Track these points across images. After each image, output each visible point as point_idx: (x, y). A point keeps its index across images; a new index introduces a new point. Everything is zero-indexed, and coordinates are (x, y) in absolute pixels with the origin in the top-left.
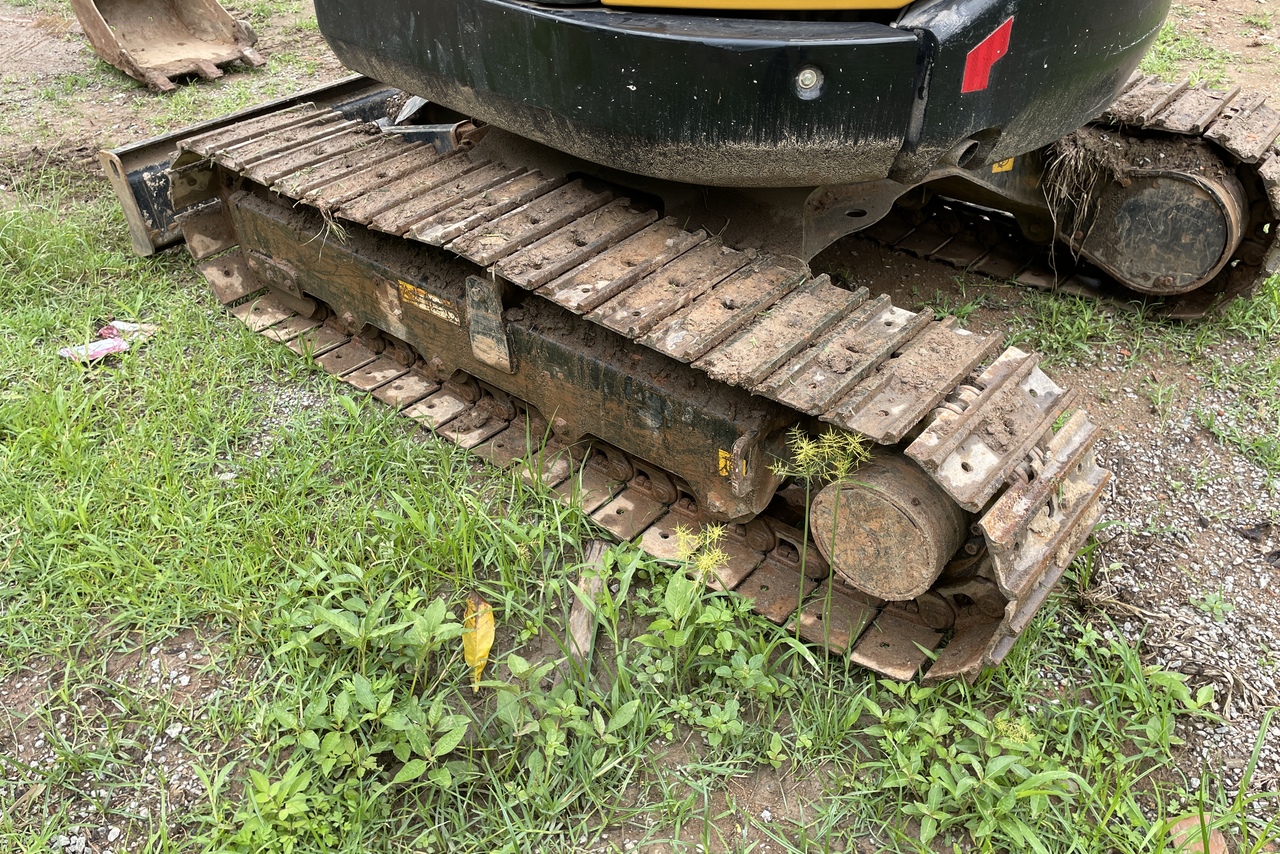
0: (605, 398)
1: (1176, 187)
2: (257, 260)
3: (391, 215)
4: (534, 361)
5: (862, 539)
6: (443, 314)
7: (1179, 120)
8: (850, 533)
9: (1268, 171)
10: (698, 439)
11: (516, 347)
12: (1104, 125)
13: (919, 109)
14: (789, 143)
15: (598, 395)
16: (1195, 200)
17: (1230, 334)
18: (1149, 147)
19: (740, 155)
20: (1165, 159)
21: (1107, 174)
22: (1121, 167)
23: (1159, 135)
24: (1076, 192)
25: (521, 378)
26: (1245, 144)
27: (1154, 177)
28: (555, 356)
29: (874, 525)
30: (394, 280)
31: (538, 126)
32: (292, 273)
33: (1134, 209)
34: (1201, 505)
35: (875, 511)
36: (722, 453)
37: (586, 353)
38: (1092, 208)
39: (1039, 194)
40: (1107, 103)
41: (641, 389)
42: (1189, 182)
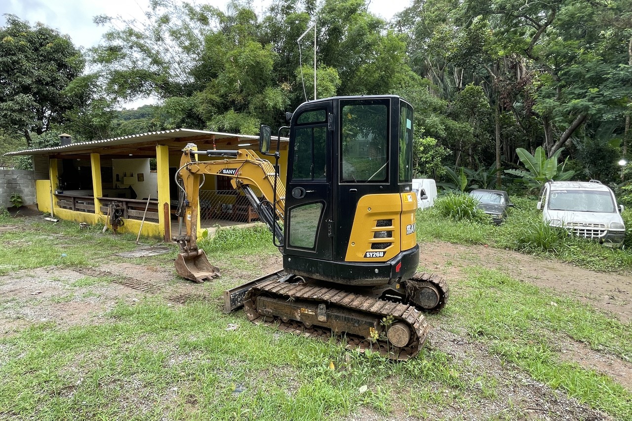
0: (347, 323)
1: (427, 289)
2: (261, 310)
3: (305, 295)
4: (332, 319)
5: (397, 336)
6: (311, 313)
7: (425, 278)
8: (394, 335)
9: (441, 285)
10: (366, 326)
11: (328, 316)
12: (413, 279)
13: (391, 274)
14: (375, 279)
15: (346, 322)
16: (431, 291)
17: (443, 315)
18: (421, 283)
19: (367, 281)
20: (424, 285)
21: (415, 287)
22: (417, 286)
23: (422, 281)
24: (411, 290)
25: (328, 323)
26: (436, 281)
27: (423, 287)
28: (337, 317)
29: (398, 333)
30: (300, 308)
31: (332, 279)
32: (271, 311)
33: (421, 293)
34: (444, 338)
35: (398, 330)
36: (371, 328)
37: (344, 315)
38: (414, 294)
39: (405, 292)
40: (413, 275)
41: (355, 319)
42: (428, 288)
